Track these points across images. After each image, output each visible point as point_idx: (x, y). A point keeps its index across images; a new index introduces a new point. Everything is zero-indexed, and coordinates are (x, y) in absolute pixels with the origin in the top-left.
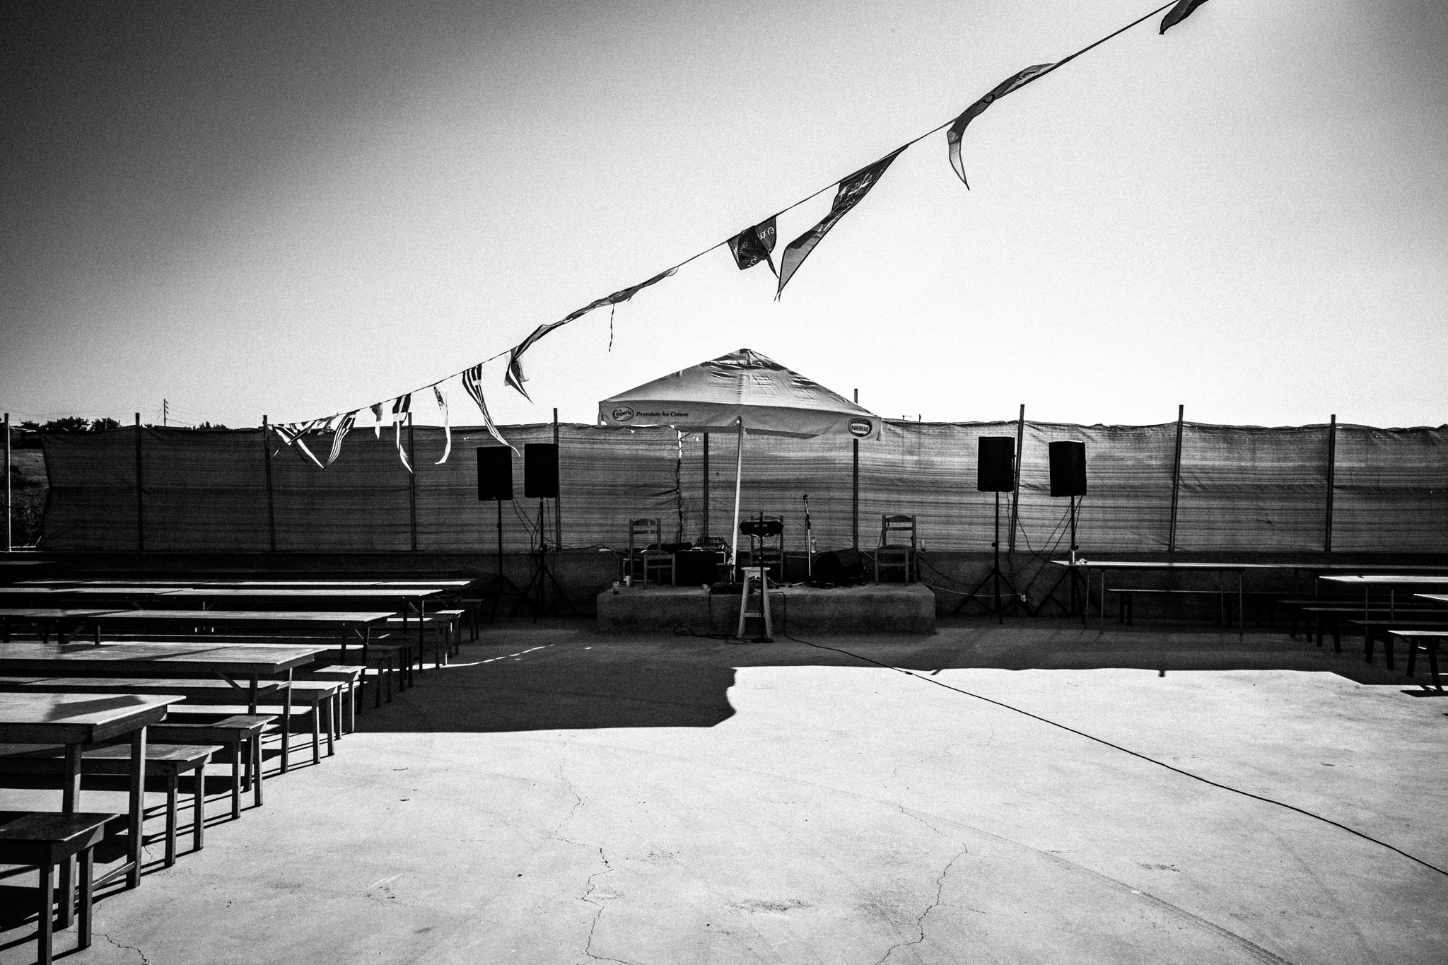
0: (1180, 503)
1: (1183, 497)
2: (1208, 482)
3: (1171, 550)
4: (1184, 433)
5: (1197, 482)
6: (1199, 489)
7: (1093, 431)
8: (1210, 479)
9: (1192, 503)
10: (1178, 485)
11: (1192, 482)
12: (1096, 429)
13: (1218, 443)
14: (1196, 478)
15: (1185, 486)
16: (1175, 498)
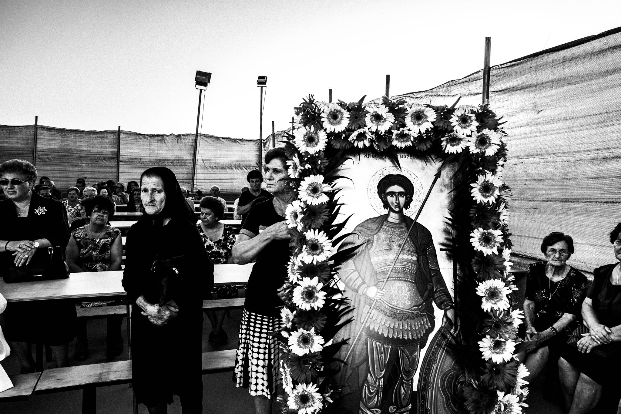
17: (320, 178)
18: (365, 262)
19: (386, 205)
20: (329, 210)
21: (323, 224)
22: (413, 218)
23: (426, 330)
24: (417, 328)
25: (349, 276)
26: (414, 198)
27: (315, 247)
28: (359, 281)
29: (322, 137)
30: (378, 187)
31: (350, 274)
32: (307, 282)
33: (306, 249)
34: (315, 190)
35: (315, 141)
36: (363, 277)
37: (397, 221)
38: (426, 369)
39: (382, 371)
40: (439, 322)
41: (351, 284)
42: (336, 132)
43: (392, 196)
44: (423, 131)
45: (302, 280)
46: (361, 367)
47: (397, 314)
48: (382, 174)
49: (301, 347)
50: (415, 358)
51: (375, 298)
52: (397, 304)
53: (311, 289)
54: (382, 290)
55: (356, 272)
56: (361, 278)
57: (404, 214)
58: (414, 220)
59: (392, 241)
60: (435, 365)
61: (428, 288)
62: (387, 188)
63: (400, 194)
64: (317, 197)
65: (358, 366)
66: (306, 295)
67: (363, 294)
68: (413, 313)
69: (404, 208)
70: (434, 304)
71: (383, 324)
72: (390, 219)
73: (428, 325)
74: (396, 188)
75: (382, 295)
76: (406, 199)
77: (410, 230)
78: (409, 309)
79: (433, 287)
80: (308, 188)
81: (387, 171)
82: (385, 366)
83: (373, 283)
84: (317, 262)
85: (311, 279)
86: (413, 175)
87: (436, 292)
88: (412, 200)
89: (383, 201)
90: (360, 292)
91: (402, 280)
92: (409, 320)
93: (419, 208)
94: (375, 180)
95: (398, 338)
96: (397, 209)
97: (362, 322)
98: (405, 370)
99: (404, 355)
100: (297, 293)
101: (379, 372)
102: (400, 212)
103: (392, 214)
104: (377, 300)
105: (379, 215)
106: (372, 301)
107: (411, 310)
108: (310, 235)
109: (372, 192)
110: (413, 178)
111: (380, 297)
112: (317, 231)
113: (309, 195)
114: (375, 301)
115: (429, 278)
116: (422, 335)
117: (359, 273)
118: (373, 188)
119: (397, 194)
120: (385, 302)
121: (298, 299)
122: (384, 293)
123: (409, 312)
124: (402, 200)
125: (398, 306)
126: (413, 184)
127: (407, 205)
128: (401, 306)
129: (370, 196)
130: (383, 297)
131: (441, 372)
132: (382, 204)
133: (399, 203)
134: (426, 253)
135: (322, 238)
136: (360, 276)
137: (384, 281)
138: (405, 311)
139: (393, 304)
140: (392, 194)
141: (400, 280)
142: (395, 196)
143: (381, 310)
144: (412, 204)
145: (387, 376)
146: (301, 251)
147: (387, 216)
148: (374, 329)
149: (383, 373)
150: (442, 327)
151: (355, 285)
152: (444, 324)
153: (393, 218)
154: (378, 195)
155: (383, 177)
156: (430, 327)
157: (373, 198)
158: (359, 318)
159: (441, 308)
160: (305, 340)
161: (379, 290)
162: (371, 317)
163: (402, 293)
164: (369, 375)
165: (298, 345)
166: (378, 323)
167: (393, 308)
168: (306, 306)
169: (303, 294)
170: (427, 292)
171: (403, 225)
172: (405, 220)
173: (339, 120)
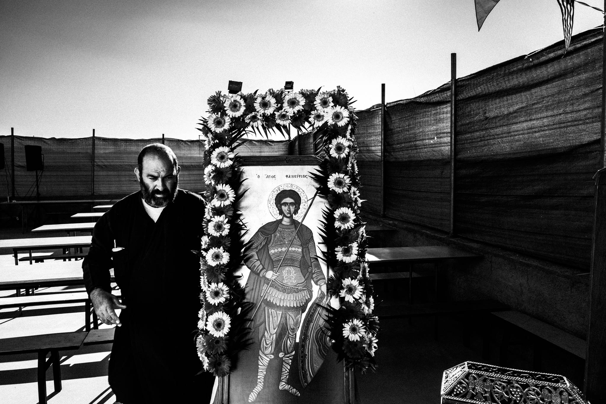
0: (96, 173)
1: (97, 170)
2: (108, 164)
3: (93, 194)
4: (96, 142)
5: (103, 164)
6: (104, 167)
7: (49, 141)
8: (108, 162)
9: (101, 173)
10: (94, 165)
11: (101, 164)
12: (52, 140)
13: (111, 146)
14: (102, 162)
15: (98, 165)
16: (93, 171)
17: (226, 149)
18: (265, 255)
19: (281, 212)
20: (232, 170)
21: (228, 180)
22: (300, 221)
23: (306, 300)
24: (300, 299)
25: (253, 264)
26: (301, 207)
27: (222, 196)
28: (261, 267)
29: (227, 120)
30: (276, 199)
31: (254, 263)
32: (217, 219)
33: (217, 197)
34: (222, 158)
35: (222, 123)
36: (263, 264)
37: (288, 224)
38: (306, 327)
39: (274, 329)
40: (315, 295)
41: (255, 270)
42: (237, 116)
43: (285, 206)
44: (296, 112)
45: (214, 217)
46: (260, 327)
47: (287, 290)
48: (278, 190)
49: (214, 261)
50: (298, 320)
51: (272, 279)
52: (287, 283)
53: (220, 223)
54: (276, 273)
55: (259, 261)
56: (262, 265)
57: (294, 218)
58: (300, 223)
59: (285, 239)
60: (312, 324)
61: (309, 271)
62: (282, 200)
63: (291, 204)
64: (224, 162)
65: (259, 326)
66: (217, 227)
67: (263, 276)
68: (297, 288)
69: (293, 214)
70: (312, 282)
71: (276, 297)
72: (283, 223)
73: (308, 297)
74: (289, 200)
75: (276, 276)
76: (296, 207)
77: (297, 230)
78: (295, 286)
79: (312, 270)
80: (217, 156)
81: (282, 188)
82: (277, 326)
83: (270, 268)
84: (224, 205)
85: (220, 216)
86: (301, 191)
87: (314, 273)
88: (299, 208)
89: (279, 210)
90: (261, 275)
91: (291, 266)
92: (295, 294)
93: (304, 213)
94: (273, 194)
95: (287, 306)
96: (289, 215)
97: (262, 296)
98: (291, 328)
99: (290, 317)
100: (211, 226)
101: (273, 329)
102: (291, 217)
103: (285, 219)
104: (273, 280)
105: (275, 220)
106: (269, 281)
107: (297, 286)
108: (219, 187)
109: (271, 203)
110: (301, 192)
111: (275, 278)
112: (224, 185)
113: (218, 160)
114: (271, 281)
115: (310, 264)
116: (304, 304)
117: (261, 262)
118: (272, 200)
119: (289, 204)
120: (278, 281)
121: (211, 229)
122: (278, 275)
123: (295, 288)
124: (292, 209)
125: (287, 284)
126: (301, 196)
127: (296, 212)
128: (289, 284)
129: (270, 207)
130: (277, 278)
131: (316, 329)
132: (278, 212)
133: (290, 211)
134: (308, 246)
135: (227, 189)
136: (261, 264)
137: (278, 267)
138: (292, 287)
139: (284, 282)
140: (285, 204)
141: (289, 266)
142: (287, 206)
143: (276, 287)
144: (299, 211)
145: (278, 332)
146: (213, 198)
147: (282, 220)
148: (270, 300)
149: (276, 330)
150: (317, 298)
151: (258, 270)
152: (319, 295)
153: (286, 222)
154: (275, 205)
155: (279, 192)
156: (309, 298)
157: (272, 208)
158: (260, 294)
159: (317, 284)
160: (217, 257)
161: (274, 274)
162: (268, 292)
163: (290, 275)
164: (266, 331)
165: (213, 260)
166: (273, 296)
167: (284, 285)
168: (217, 234)
169: (214, 226)
170: (308, 273)
171: (293, 226)
172: (294, 223)
173: (238, 108)
